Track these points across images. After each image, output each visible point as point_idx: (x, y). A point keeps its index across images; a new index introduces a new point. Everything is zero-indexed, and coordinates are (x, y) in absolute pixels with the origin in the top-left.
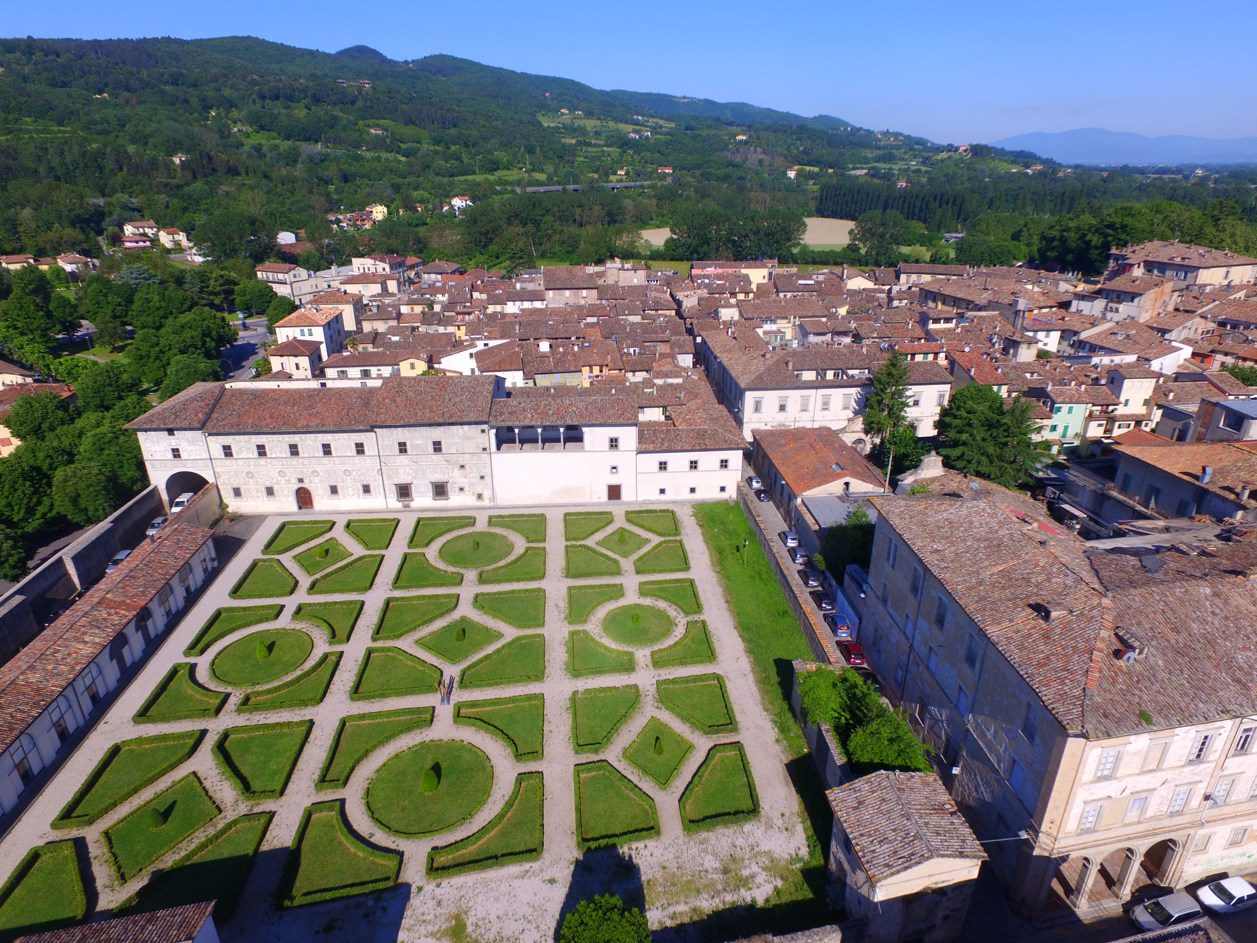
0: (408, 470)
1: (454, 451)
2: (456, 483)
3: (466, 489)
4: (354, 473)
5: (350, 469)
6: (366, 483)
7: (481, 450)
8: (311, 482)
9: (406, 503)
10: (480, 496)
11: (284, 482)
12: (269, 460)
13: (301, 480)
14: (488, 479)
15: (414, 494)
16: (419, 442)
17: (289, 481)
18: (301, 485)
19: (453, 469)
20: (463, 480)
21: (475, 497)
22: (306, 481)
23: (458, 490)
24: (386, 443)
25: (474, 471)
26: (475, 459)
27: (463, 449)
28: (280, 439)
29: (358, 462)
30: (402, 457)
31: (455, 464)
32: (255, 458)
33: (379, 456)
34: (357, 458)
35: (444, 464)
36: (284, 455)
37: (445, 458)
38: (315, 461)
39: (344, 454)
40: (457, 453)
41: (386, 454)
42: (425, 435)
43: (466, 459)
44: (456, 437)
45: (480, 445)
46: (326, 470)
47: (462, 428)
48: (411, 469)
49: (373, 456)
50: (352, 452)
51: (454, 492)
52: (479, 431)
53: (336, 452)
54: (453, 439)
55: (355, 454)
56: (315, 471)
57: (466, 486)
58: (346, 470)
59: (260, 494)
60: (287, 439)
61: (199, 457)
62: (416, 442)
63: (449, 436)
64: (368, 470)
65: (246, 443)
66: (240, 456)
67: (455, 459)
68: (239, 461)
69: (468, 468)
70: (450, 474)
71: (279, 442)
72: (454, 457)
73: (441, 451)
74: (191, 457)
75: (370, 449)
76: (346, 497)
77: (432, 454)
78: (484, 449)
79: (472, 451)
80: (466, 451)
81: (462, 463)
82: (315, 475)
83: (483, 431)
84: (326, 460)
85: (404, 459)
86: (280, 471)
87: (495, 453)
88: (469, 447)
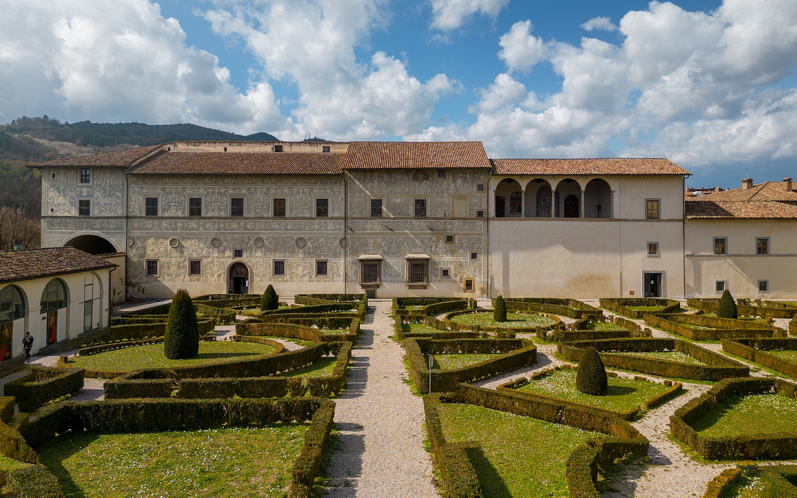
0: (379, 240)
1: (441, 215)
2: (439, 263)
3: (452, 273)
4: (309, 244)
5: (305, 237)
6: (322, 258)
7: (475, 214)
8: (251, 255)
9: (371, 291)
10: (469, 285)
11: (215, 255)
12: (202, 222)
13: (238, 253)
14: (481, 259)
15: (385, 276)
16: (398, 200)
17: (223, 253)
18: (237, 260)
19: (438, 242)
20: (449, 259)
21: (461, 286)
22: (245, 254)
23: (440, 273)
24: (357, 200)
25: (465, 245)
26: (467, 227)
27: (453, 211)
28: (223, 191)
29: (317, 227)
30: (374, 221)
31: (441, 234)
32: (185, 218)
33: (345, 218)
34: (317, 221)
35: (426, 234)
36: (223, 214)
37: (429, 225)
38: (262, 224)
39: (301, 215)
40: (445, 217)
41: (354, 216)
42: (407, 190)
43: (455, 228)
44: (446, 195)
45: (476, 208)
46: (274, 238)
47: (454, 181)
48: (384, 239)
49: (338, 218)
50: (311, 213)
51: (436, 276)
52: (475, 187)
53: (291, 212)
54: (442, 197)
55: (314, 215)
56: (259, 239)
57: (452, 267)
58: (300, 239)
59: (182, 271)
60: (231, 191)
61: (113, 214)
62: (395, 200)
63: (438, 193)
64: (328, 239)
65: (177, 193)
66: (167, 215)
67: (441, 227)
68: (163, 221)
69: (457, 241)
70: (433, 249)
71: (220, 194)
72: (440, 224)
73: (425, 215)
74: (103, 214)
75: (335, 209)
76: (295, 279)
77: (413, 218)
78: (480, 214)
79: (464, 216)
80: (456, 215)
81: (449, 233)
82: (260, 245)
83: (480, 188)
84: (275, 224)
85: (376, 225)
86: (214, 239)
87: (493, 219)
88: (461, 209)
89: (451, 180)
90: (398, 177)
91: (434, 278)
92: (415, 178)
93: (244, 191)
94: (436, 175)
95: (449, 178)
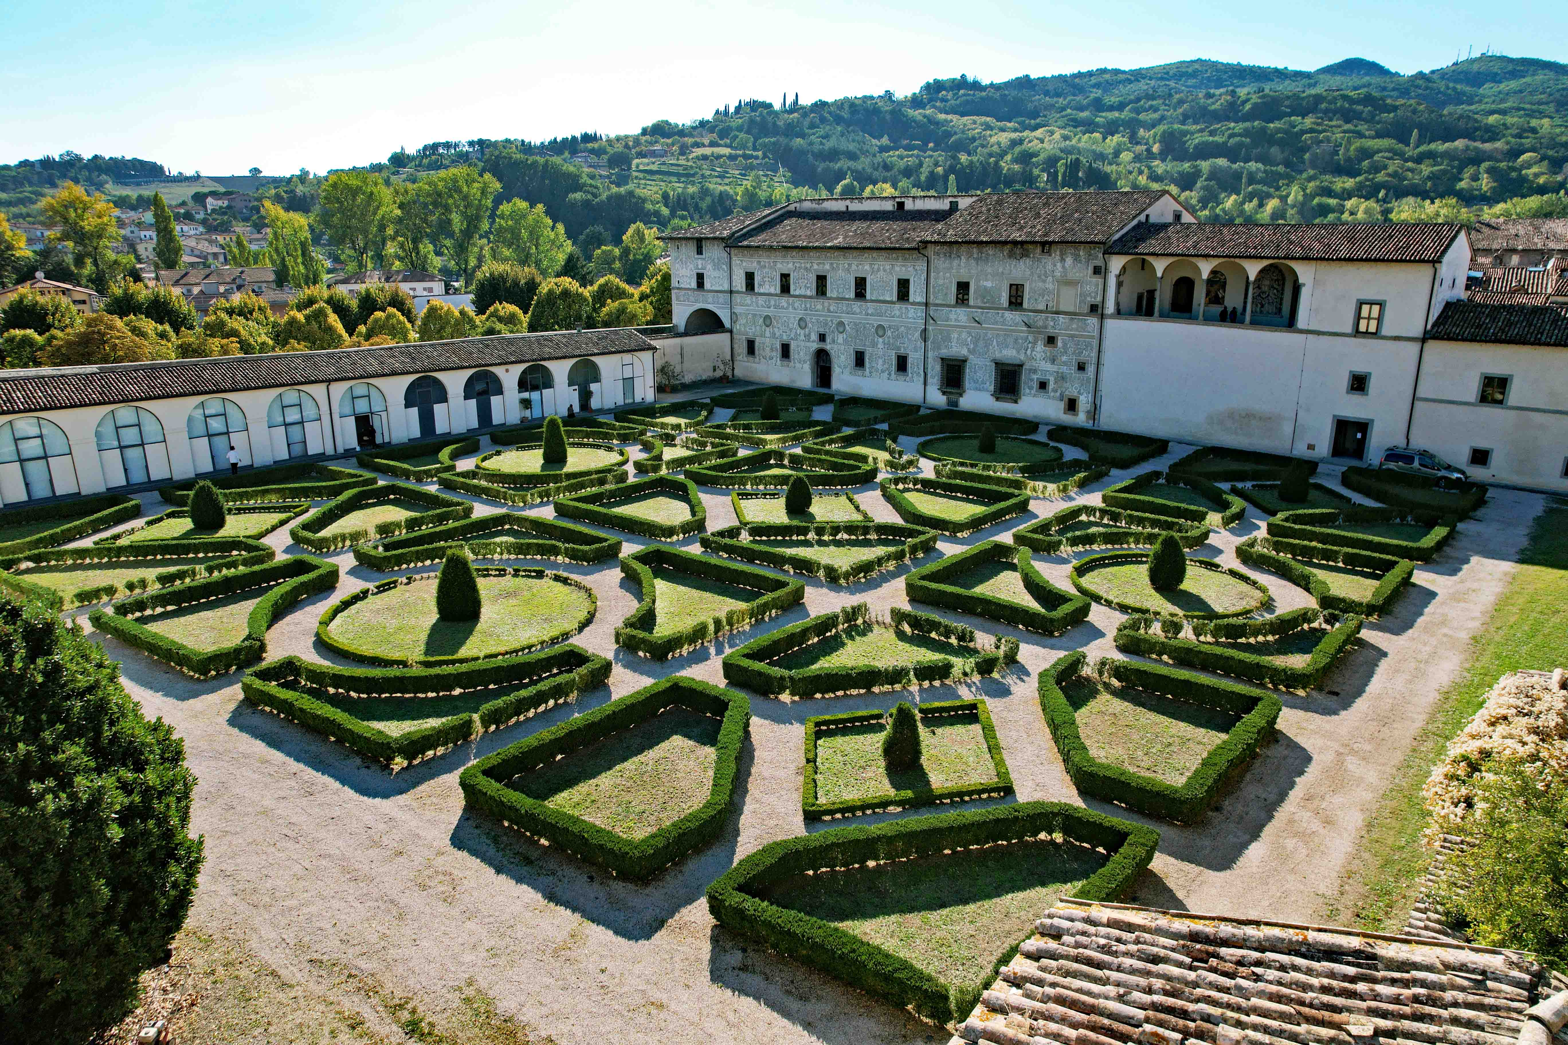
0: (964, 335)
1: (1042, 307)
2: (1035, 371)
3: (1051, 385)
4: (889, 333)
5: (885, 324)
6: (902, 352)
7: (1086, 309)
8: (834, 341)
9: (953, 398)
10: (1072, 405)
11: (802, 338)
12: (791, 299)
13: (822, 338)
14: (1091, 370)
15: (968, 383)
16: (989, 284)
17: (807, 336)
18: (821, 345)
19: (1035, 343)
20: (1048, 366)
21: (1062, 405)
22: (828, 340)
23: (1035, 385)
24: (941, 282)
25: (1071, 351)
26: (1074, 326)
27: (1058, 303)
28: (808, 266)
29: (898, 313)
30: (958, 310)
31: (1040, 333)
32: (776, 295)
33: (927, 304)
34: (897, 306)
35: (1022, 332)
36: (809, 293)
37: (1026, 320)
38: (843, 306)
39: (881, 298)
40: (1046, 311)
41: (937, 302)
42: (1001, 270)
43: (1060, 325)
44: (1050, 279)
45: (1089, 299)
46: (855, 324)
47: (1063, 260)
48: (969, 333)
49: (919, 304)
50: (891, 296)
51: (1031, 388)
52: (1090, 270)
53: (871, 294)
54: (1044, 281)
55: (895, 298)
56: (841, 324)
57: (1052, 379)
58: (880, 326)
59: (774, 354)
60: (815, 267)
61: (720, 288)
62: (985, 283)
63: (1039, 277)
64: (908, 328)
65: (771, 268)
66: (762, 291)
67: (1041, 323)
68: (760, 298)
69: (1060, 344)
70: (1029, 352)
71: (806, 269)
72: (1040, 319)
73: (1021, 304)
74: (714, 288)
75: (916, 294)
76: (874, 374)
77: (1005, 309)
78: (1094, 308)
79: (1071, 309)
80: (1062, 308)
81: (1051, 331)
82: (841, 329)
83: (1097, 271)
84: (857, 306)
85: (960, 315)
86: (801, 319)
87: (1112, 316)
88: (1069, 300)
89: (1058, 258)
90: (990, 252)
91: (1027, 391)
92: (1011, 255)
93: (827, 267)
94: (1039, 249)
95: (1056, 255)
